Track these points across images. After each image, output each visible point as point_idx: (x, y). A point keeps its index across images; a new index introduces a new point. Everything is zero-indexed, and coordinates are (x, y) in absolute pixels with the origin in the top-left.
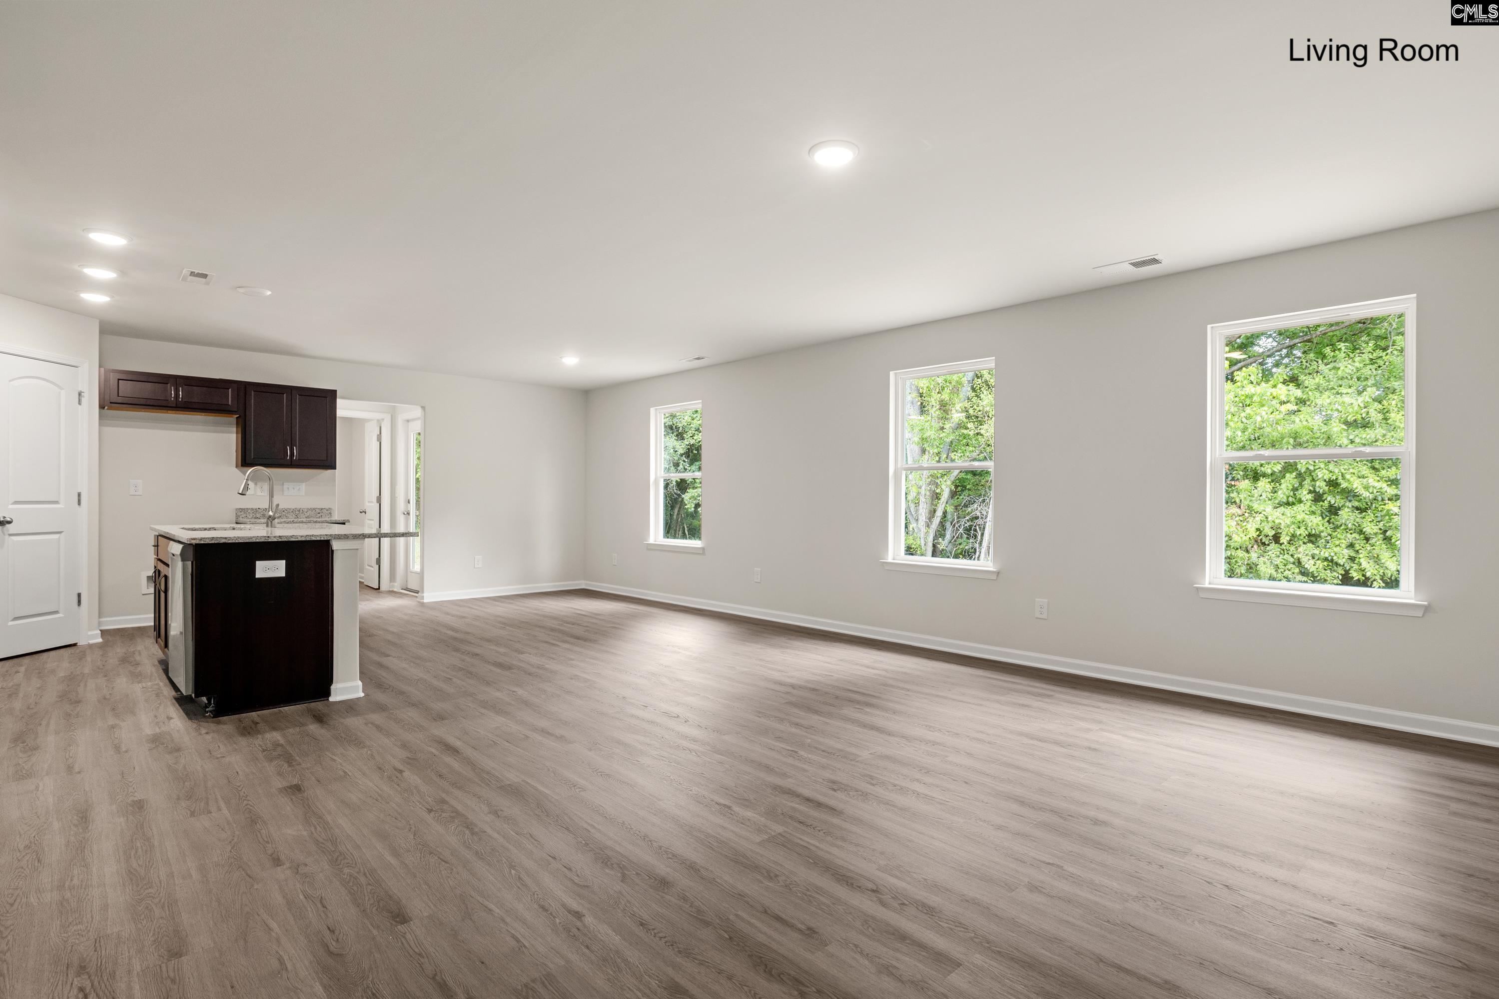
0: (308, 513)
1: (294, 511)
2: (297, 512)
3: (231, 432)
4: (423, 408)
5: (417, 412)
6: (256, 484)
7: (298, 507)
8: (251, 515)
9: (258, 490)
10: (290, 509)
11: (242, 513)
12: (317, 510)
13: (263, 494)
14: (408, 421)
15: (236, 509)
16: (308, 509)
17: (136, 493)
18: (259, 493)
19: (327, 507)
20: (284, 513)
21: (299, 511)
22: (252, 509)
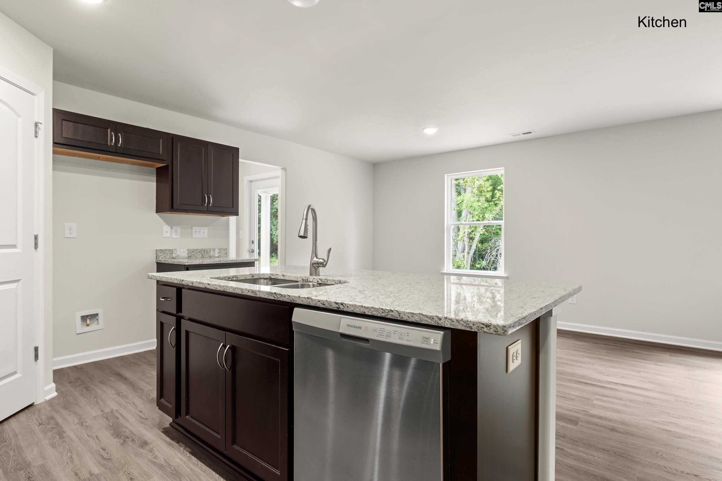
2: (203, 252)
4: (284, 169)
5: (278, 172)
6: (172, 228)
7: (204, 248)
8: (169, 256)
9: (173, 232)
10: (198, 250)
11: (162, 253)
12: (217, 250)
13: (177, 237)
14: (251, 181)
15: (157, 250)
17: (70, 236)
18: (174, 236)
19: (224, 247)
20: (193, 253)
22: (169, 250)
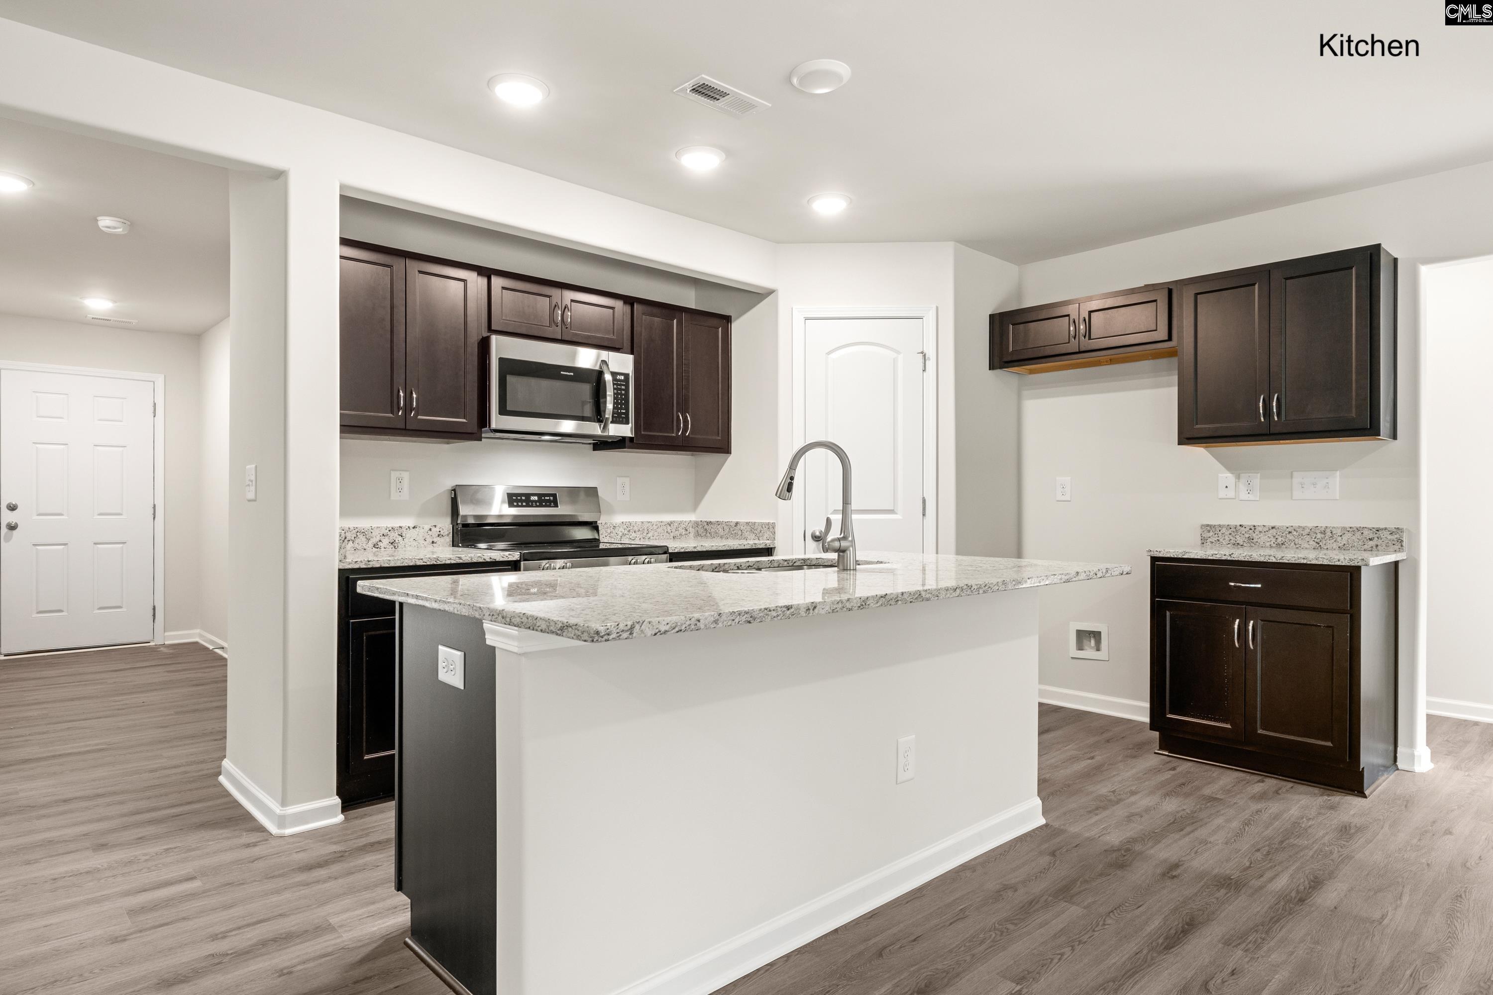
0: (1345, 538)
1: (1312, 532)
2: (1319, 536)
3: (1169, 385)
6: (1238, 477)
7: (1322, 524)
9: (1242, 487)
10: (1304, 529)
11: (1211, 533)
12: (1366, 532)
13: (1251, 497)
15: (1203, 526)
16: (1344, 528)
18: (1244, 495)
19: (1392, 526)
20: (1290, 537)
21: (1324, 533)
22: (1229, 527)
